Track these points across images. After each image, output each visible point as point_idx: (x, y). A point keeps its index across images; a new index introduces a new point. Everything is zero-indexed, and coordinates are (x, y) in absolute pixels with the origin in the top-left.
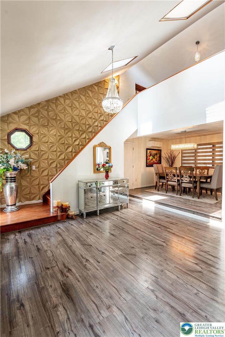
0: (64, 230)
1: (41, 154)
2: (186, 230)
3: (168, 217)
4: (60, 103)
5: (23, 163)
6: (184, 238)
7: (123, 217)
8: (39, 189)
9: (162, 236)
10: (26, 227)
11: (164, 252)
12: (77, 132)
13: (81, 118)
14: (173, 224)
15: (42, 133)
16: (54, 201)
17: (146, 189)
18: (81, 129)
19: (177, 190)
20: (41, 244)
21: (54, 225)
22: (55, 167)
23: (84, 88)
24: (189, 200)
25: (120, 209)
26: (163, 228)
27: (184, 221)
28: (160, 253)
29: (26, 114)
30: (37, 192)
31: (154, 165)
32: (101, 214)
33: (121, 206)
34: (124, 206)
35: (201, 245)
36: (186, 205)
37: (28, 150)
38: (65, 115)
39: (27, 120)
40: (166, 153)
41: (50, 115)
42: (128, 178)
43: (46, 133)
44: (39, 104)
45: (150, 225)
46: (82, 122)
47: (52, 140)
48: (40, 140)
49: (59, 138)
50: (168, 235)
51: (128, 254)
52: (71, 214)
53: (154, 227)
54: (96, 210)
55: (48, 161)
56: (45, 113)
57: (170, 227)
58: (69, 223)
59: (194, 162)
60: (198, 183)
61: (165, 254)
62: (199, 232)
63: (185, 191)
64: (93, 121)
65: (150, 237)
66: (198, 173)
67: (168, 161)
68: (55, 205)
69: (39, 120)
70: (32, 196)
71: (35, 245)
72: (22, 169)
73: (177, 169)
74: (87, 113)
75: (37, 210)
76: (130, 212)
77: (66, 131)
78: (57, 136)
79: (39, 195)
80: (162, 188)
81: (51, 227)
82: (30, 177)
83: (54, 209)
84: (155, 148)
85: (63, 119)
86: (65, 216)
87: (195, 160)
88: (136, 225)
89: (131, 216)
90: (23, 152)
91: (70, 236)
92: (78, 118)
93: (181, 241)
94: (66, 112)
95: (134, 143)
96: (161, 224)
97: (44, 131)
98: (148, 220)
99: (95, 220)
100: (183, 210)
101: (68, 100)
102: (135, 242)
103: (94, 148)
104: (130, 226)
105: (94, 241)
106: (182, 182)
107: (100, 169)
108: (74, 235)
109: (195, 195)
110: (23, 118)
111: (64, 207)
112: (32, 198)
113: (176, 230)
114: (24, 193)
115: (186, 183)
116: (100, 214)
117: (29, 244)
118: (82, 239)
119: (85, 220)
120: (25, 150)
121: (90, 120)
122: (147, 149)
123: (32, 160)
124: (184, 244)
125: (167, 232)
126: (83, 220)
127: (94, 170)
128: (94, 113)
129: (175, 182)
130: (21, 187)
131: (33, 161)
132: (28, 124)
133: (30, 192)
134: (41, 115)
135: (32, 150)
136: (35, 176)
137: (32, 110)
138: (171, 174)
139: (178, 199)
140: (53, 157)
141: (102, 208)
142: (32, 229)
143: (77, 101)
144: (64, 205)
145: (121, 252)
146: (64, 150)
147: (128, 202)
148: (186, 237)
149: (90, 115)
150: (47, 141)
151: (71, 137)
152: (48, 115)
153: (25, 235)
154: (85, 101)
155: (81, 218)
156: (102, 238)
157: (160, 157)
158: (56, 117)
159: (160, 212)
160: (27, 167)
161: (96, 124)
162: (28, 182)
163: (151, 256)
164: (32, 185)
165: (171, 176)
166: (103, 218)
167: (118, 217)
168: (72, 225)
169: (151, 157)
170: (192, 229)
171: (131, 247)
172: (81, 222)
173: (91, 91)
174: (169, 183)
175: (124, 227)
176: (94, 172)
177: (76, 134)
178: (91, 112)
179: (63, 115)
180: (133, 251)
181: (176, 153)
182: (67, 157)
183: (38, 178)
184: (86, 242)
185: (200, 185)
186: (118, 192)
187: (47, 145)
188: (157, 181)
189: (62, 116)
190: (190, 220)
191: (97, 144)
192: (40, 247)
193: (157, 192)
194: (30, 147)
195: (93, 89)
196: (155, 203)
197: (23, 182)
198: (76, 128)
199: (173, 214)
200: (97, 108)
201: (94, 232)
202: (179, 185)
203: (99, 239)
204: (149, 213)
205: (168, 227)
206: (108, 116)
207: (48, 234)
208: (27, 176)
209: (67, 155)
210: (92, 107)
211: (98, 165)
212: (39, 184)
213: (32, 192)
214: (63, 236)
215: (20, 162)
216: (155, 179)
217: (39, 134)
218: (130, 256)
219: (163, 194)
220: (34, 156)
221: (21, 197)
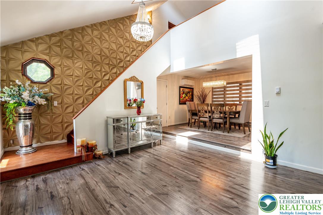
0: (88, 171)
1: (64, 89)
2: (219, 163)
3: (201, 152)
4: (87, 34)
5: (42, 98)
6: (217, 172)
7: (156, 154)
8: (63, 127)
9: (195, 171)
10: (42, 171)
11: (198, 188)
12: (108, 66)
13: (111, 52)
14: (206, 158)
15: (66, 64)
16: (78, 140)
17: (179, 126)
18: (111, 63)
19: (208, 126)
20: (57, 190)
21: (77, 166)
22: (81, 103)
23: (114, 20)
24: (219, 135)
25: (153, 146)
26: (196, 163)
27: (216, 154)
28: (194, 189)
29: (46, 42)
30: (60, 131)
31: (187, 102)
32: (133, 152)
33: (155, 143)
34: (157, 143)
35: (235, 178)
36: (217, 139)
37: (48, 83)
38: (93, 47)
39: (46, 49)
40: (197, 92)
41: (75, 46)
42: (161, 114)
43: (71, 65)
44: (62, 32)
45: (183, 160)
46: (112, 55)
47: (77, 73)
48: (62, 72)
49: (86, 71)
50: (202, 170)
51: (159, 194)
52: (98, 154)
53: (188, 162)
54: (127, 148)
55: (73, 96)
56: (69, 43)
57: (203, 162)
58: (95, 163)
59: (223, 99)
60: (228, 119)
61: (199, 190)
62: (231, 165)
63: (216, 127)
64: (125, 55)
65: (184, 173)
66: (227, 109)
67: (200, 99)
68: (79, 144)
69: (62, 50)
70: (54, 136)
71: (49, 191)
72: (40, 104)
73: (208, 106)
74: (118, 46)
75: (58, 151)
76: (163, 149)
77: (94, 65)
78: (83, 69)
79: (63, 134)
80: (194, 124)
81: (74, 169)
82: (51, 114)
83: (78, 149)
84: (188, 87)
85: (91, 51)
86: (91, 156)
87: (224, 98)
88: (169, 162)
89: (164, 153)
90: (42, 86)
91: (94, 178)
92: (108, 51)
93: (214, 175)
94: (94, 44)
95: (167, 81)
96: (195, 159)
97: (68, 62)
98: (181, 156)
99: (126, 159)
100: (215, 144)
101: (96, 31)
102: (167, 179)
103: (125, 82)
104: (162, 163)
105: (122, 182)
106: (213, 118)
107: (132, 105)
108: (100, 176)
109: (225, 130)
110: (41, 47)
111: (89, 146)
112: (53, 137)
113: (209, 164)
114: (44, 132)
115: (217, 118)
116: (131, 152)
117: (42, 191)
118: (108, 181)
119: (115, 159)
120: (44, 83)
121: (121, 55)
122: (180, 87)
123: (53, 94)
124: (218, 178)
125: (200, 167)
126: (112, 159)
127: (125, 105)
128: (126, 48)
129: (207, 118)
130: (40, 126)
131: (54, 96)
132: (48, 54)
133: (51, 131)
134: (65, 45)
135: (53, 83)
136: (57, 113)
137: (53, 38)
138: (203, 111)
139: (209, 134)
140: (80, 92)
141: (134, 146)
142: (49, 173)
143: (107, 33)
144: (89, 144)
145: (152, 192)
146: (92, 85)
147: (161, 139)
148: (219, 171)
149: (121, 49)
150: (71, 74)
151: (100, 71)
152: (73, 45)
153: (39, 181)
154: (115, 33)
155: (110, 157)
156: (131, 178)
157: (192, 95)
158: (82, 48)
159: (193, 147)
160: (46, 103)
161: (128, 59)
162: (48, 120)
163: (184, 194)
164: (53, 123)
165: (203, 112)
166: (135, 156)
167: (150, 154)
168: (98, 165)
169: (184, 95)
170: (224, 162)
171: (163, 185)
172: (110, 162)
173: (122, 24)
174: (201, 119)
175: (157, 164)
176: (125, 108)
177: (105, 68)
178: (122, 46)
179: (91, 47)
180: (165, 189)
181: (207, 91)
182: (96, 92)
183: (61, 115)
184: (113, 184)
185: (230, 121)
186: (150, 130)
187: (72, 79)
188: (189, 118)
189: (89, 48)
190: (222, 153)
191: (128, 77)
192: (55, 193)
193: (189, 128)
194: (51, 80)
195: (124, 22)
196: (188, 139)
197: (43, 120)
198: (106, 62)
199: (205, 149)
200: (129, 42)
201: (123, 172)
202: (211, 121)
203: (128, 179)
204: (182, 149)
205: (201, 161)
206: (140, 52)
207: (68, 177)
208: (46, 113)
209: (96, 90)
210: (123, 41)
211: (129, 100)
212: (62, 122)
213: (54, 130)
214: (86, 179)
215: (37, 97)
216: (188, 116)
217: (62, 66)
218: (162, 195)
219: (195, 130)
220: (56, 90)
221: (40, 137)
